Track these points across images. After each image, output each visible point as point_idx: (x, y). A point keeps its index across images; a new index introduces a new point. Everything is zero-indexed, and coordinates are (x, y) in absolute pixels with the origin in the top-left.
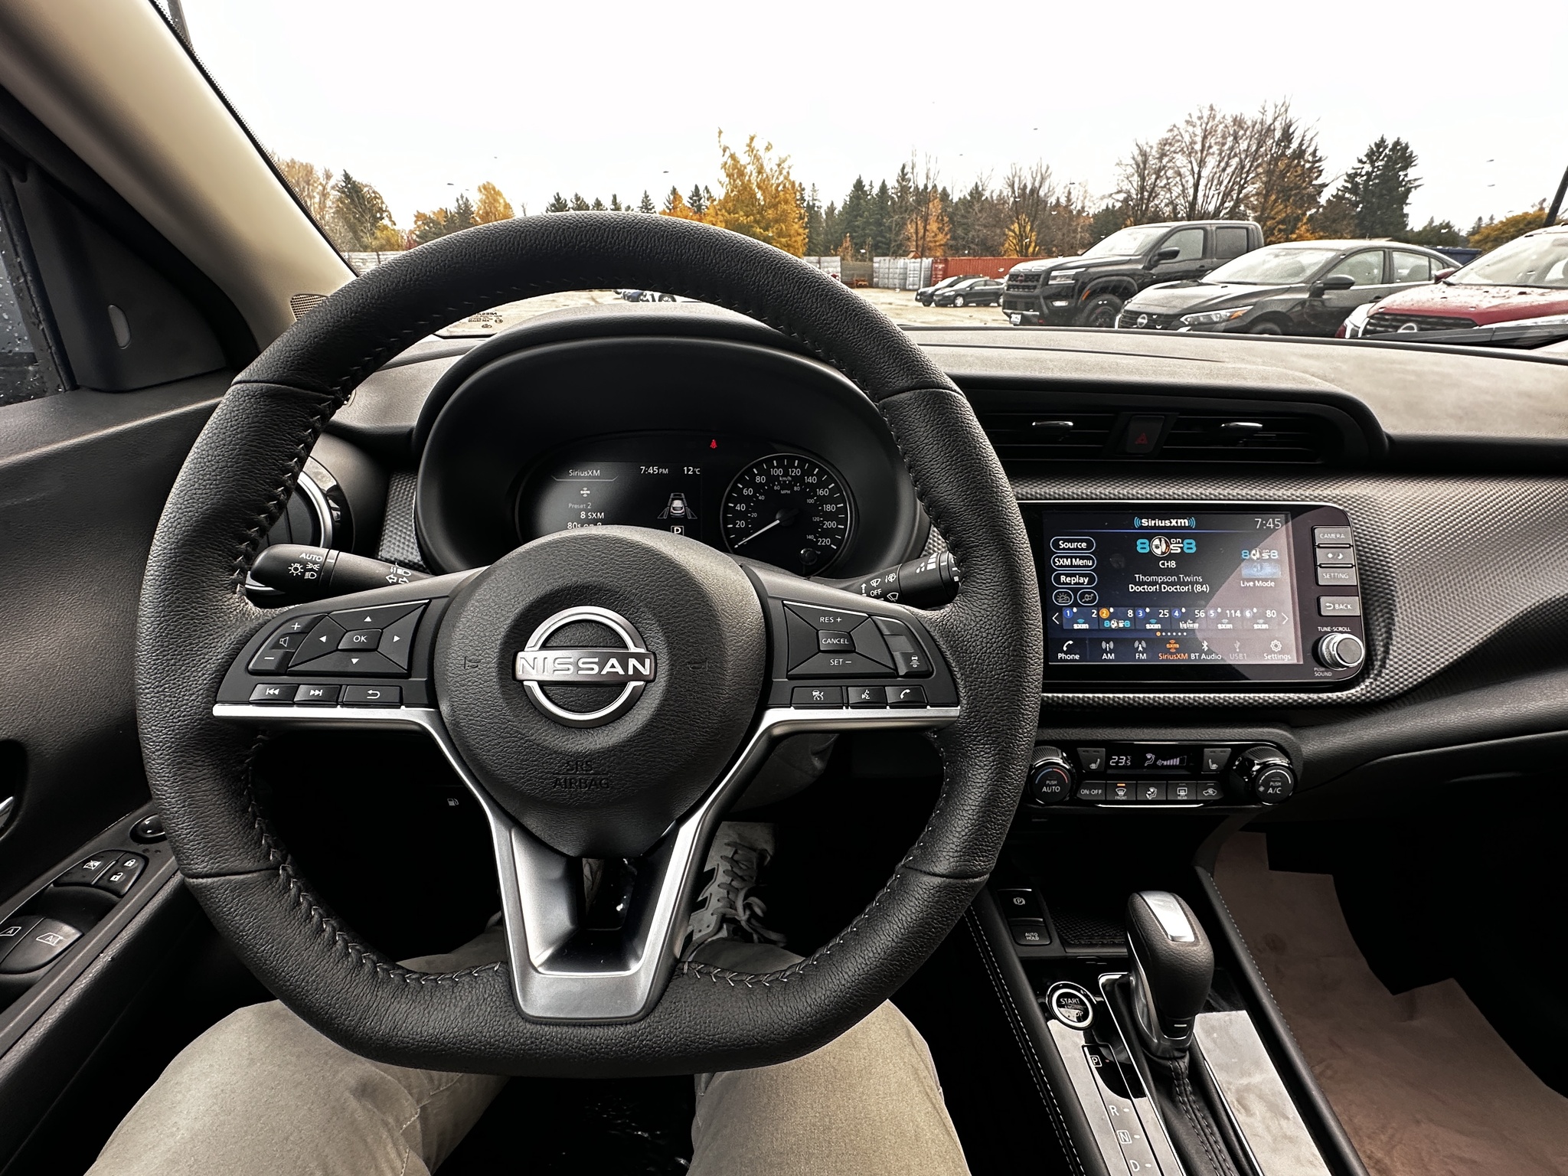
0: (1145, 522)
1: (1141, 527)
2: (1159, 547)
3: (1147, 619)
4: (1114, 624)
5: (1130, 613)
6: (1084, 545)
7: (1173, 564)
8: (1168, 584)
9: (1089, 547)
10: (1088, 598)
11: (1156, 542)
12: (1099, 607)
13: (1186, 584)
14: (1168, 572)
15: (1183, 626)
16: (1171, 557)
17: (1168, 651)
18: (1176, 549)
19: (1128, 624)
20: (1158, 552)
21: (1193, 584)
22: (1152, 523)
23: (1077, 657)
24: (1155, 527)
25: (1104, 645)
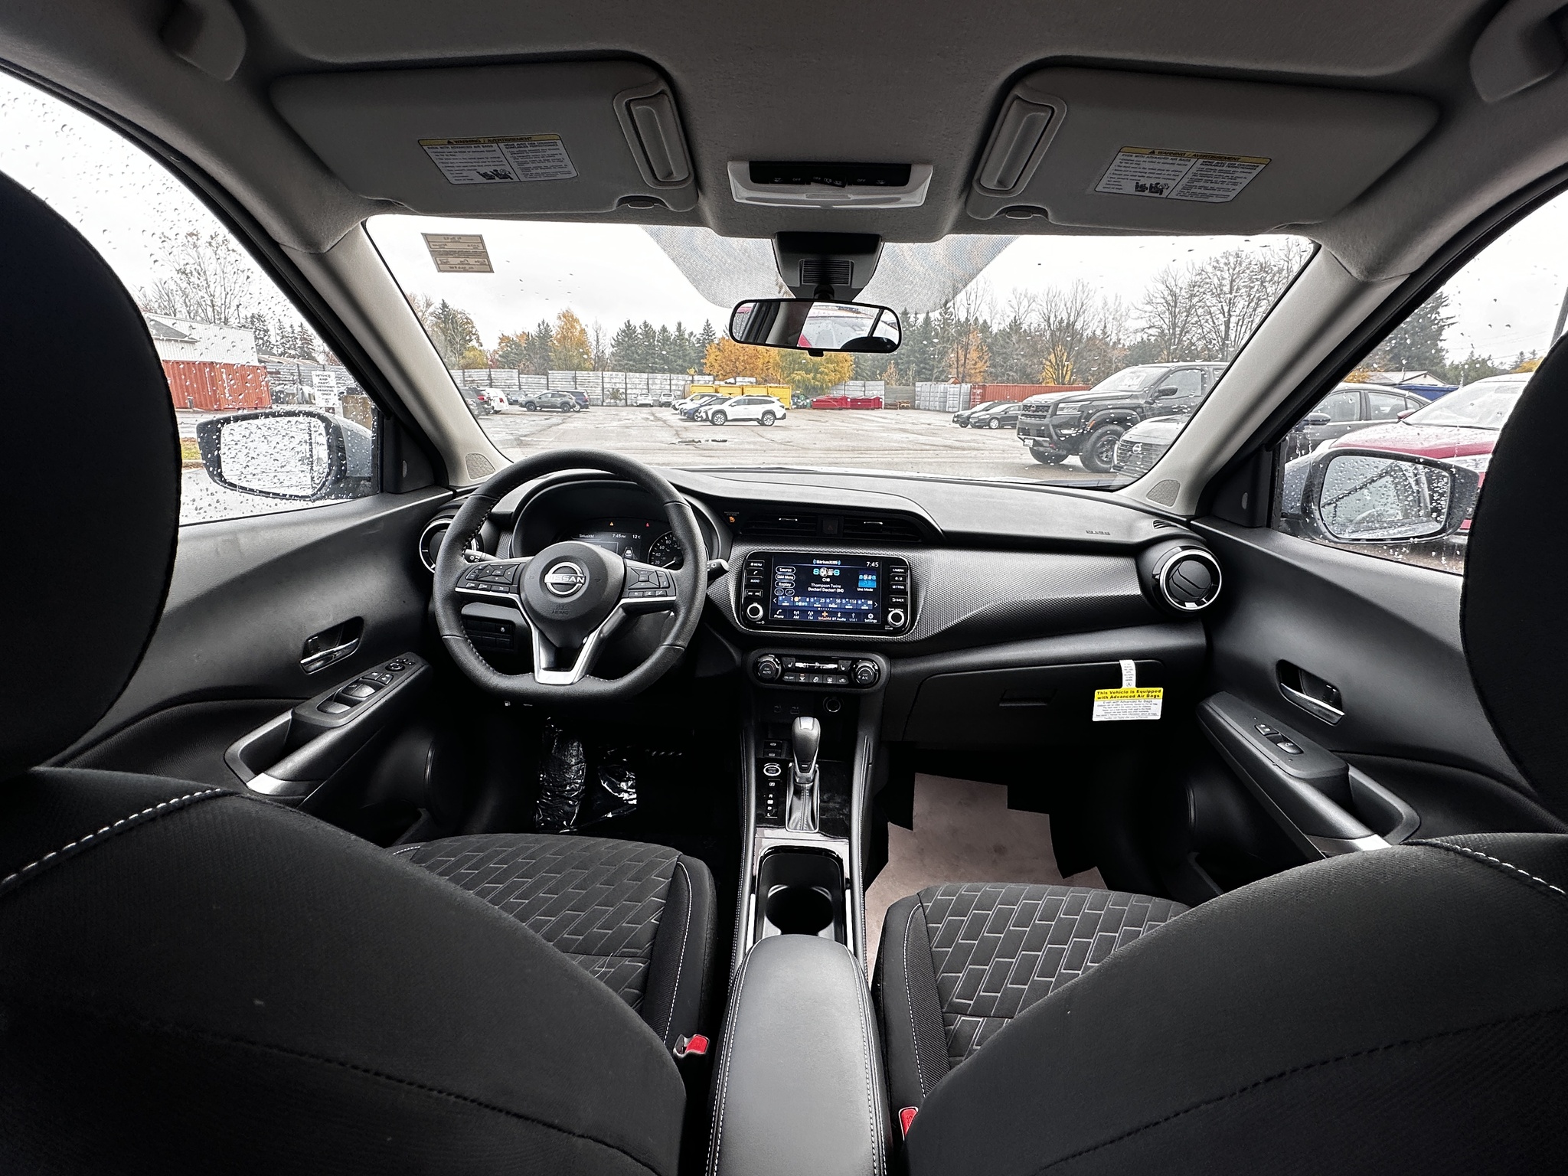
0: (818, 562)
1: (816, 564)
2: (823, 572)
3: (815, 602)
4: (800, 604)
5: (808, 600)
6: (790, 570)
7: (828, 580)
8: (826, 588)
9: (792, 571)
10: (791, 592)
11: (822, 570)
12: (794, 596)
13: (833, 588)
14: (826, 583)
15: (830, 606)
16: (828, 577)
17: (822, 616)
18: (830, 574)
19: (806, 604)
20: (822, 575)
21: (836, 588)
22: (821, 562)
23: (783, 617)
24: (822, 564)
25: (795, 612)
